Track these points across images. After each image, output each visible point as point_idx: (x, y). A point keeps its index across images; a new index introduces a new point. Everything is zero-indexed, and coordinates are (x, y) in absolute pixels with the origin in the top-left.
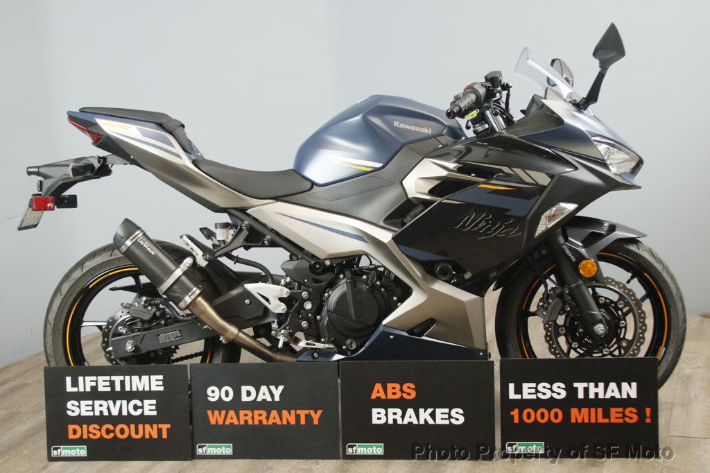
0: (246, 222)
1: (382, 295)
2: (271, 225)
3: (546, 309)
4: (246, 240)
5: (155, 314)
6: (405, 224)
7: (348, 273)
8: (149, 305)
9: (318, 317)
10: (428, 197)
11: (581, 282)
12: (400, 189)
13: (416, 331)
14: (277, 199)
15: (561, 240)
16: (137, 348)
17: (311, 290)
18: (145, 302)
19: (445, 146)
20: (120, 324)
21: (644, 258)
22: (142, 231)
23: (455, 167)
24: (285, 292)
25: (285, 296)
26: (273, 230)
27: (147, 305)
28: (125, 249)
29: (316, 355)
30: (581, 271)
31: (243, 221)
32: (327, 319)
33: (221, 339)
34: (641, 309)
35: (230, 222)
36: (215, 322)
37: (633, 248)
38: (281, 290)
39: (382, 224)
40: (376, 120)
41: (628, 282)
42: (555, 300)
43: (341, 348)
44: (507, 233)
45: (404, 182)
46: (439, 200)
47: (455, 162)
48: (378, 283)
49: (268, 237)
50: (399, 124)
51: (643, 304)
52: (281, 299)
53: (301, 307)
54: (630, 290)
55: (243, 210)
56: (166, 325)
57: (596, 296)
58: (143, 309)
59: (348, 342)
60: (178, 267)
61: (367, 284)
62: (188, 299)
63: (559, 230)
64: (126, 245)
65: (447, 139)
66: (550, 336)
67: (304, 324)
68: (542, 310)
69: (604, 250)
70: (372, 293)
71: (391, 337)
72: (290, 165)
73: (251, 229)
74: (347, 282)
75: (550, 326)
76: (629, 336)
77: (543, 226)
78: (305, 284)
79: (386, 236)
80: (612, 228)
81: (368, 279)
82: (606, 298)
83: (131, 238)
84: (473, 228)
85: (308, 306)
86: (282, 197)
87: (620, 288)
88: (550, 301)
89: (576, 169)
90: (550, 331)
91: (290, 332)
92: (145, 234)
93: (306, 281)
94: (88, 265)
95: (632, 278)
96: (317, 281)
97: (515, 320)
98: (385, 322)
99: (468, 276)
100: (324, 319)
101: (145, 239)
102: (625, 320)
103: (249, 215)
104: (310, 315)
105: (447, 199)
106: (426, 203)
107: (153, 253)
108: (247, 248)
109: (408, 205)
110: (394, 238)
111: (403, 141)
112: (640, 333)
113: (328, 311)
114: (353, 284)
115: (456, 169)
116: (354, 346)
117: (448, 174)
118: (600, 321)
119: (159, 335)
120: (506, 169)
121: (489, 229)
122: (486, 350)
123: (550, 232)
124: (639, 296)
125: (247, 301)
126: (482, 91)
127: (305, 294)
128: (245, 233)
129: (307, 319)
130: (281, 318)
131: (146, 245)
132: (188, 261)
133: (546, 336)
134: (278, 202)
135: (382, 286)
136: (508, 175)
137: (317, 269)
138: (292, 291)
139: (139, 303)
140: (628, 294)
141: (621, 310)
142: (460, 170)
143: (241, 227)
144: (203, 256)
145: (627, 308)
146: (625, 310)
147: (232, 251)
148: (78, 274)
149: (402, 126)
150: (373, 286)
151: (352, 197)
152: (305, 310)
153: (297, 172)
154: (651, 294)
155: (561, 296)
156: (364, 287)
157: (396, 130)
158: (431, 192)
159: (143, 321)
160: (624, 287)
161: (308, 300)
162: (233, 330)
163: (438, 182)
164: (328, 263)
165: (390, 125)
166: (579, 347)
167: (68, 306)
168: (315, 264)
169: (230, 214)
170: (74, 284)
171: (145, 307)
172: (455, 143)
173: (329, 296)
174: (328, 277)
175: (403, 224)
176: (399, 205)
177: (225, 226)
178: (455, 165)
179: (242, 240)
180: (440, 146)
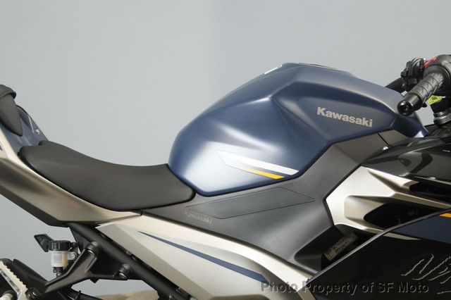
0: (95, 244)
2: (130, 249)
4: (93, 269)
6: (329, 264)
10: (362, 228)
12: (322, 210)
14: (141, 211)
19: (391, 148)
23: (406, 184)
26: (133, 255)
31: (90, 241)
35: (72, 240)
39: (292, 260)
40: (292, 106)
45: (327, 200)
46: (380, 233)
47: (406, 177)
49: (126, 267)
50: (325, 112)
55: (92, 226)
65: (394, 136)
72: (163, 158)
73: (100, 253)
79: (298, 281)
84: (430, 276)
86: (145, 208)
103: (99, 233)
105: (391, 232)
106: (362, 236)
108: (95, 280)
109: (333, 234)
111: (329, 137)
115: (408, 188)
117: (396, 195)
128: (92, 259)
134: (143, 217)
142: (413, 189)
143: (87, 249)
144: (27, 292)
147: (73, 284)
149: (330, 114)
151: (252, 216)
153: (172, 170)
157: (321, 120)
158: (369, 219)
163: (379, 205)
165: (311, 112)
169: (73, 230)
172: (404, 146)
175: (325, 263)
176: (316, 237)
177: (65, 246)
178: (408, 181)
179: (86, 271)
180: (385, 148)
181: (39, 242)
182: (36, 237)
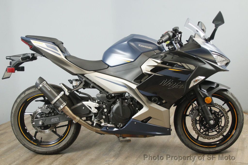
0: (84, 79)
1: (132, 108)
2: (93, 80)
3: (192, 114)
4: (84, 86)
5: (50, 111)
6: (142, 82)
7: (120, 99)
8: (48, 108)
9: (109, 115)
10: (150, 73)
11: (205, 105)
12: (140, 69)
13: (144, 121)
14: (95, 71)
15: (199, 89)
16: (43, 124)
17: (107, 105)
18: (47, 107)
19: (157, 54)
20: (38, 114)
21: (229, 97)
22: (46, 81)
23: (160, 62)
24: (97, 105)
25: (97, 107)
26: (93, 82)
27: (47, 108)
28: (39, 88)
29: (108, 128)
30: (206, 101)
31: (83, 79)
32: (112, 115)
33: (73, 121)
34: (227, 115)
35: (78, 79)
36: (71, 115)
37: (225, 93)
38: (96, 104)
39: (133, 82)
40: (132, 44)
41: (223, 105)
42: (196, 111)
43: (117, 126)
44: (179, 87)
45: (141, 67)
46: (154, 74)
47: (160, 60)
48: (131, 103)
49: (92, 85)
50: (140, 45)
51: (228, 113)
52: (96, 108)
53: (103, 110)
54: (223, 108)
55: (83, 75)
56: (54, 115)
57: (211, 110)
58: (46, 110)
59: (120, 124)
60: (58, 95)
61: (127, 103)
62: (62, 107)
63: (198, 86)
64: (40, 87)
65: (158, 51)
66: (194, 124)
67: (104, 117)
68: (191, 114)
69: (215, 93)
70: (129, 107)
71: (135, 123)
72: (101, 59)
73: (85, 82)
74: (120, 103)
75: (194, 120)
76: (223, 125)
77: (192, 84)
78: (104, 102)
79: (134, 86)
80: (218, 85)
81: (127, 101)
82: (214, 111)
83: (42, 84)
84: (166, 84)
85: (105, 110)
86: (96, 70)
87: (220, 107)
88: (194, 111)
89: (205, 64)
90: (194, 122)
91: (98, 120)
92: (47, 83)
93: (105, 101)
94: (27, 93)
95: (224, 103)
96: (109, 102)
97: (181, 118)
98: (133, 117)
99: (164, 102)
100: (111, 115)
101: (47, 84)
102: (221, 119)
103: (85, 77)
104: (106, 114)
105: (157, 74)
106: (150, 75)
107: (49, 90)
108: (84, 89)
109: (143, 75)
110: (137, 87)
111: (142, 52)
112: (227, 124)
113: (112, 112)
114: (122, 103)
115: (161, 63)
116: (122, 126)
118: (212, 120)
119: (51, 119)
120: (179, 64)
121: (172, 85)
122: (170, 128)
123: (194, 87)
124: (227, 110)
125: (83, 108)
126: (171, 34)
127: (104, 106)
128: (83, 83)
129: (105, 115)
130: (96, 115)
131: (47, 87)
132: (62, 93)
133: (192, 124)
134: (96, 73)
135: (132, 104)
136: (179, 65)
137: (110, 97)
138: (100, 105)
139: (44, 107)
140: (223, 110)
141: (220, 115)
142: (162, 63)
143: (82, 81)
144: (67, 91)
145: (222, 115)
146: (221, 115)
147: (78, 89)
148: (23, 96)
149: (142, 46)
150: (129, 104)
151: (123, 72)
152: (104, 111)
153: (103, 61)
154: (231, 109)
155: (198, 110)
156: (126, 104)
157: (140, 47)
158: (151, 71)
159: (46, 114)
160: (221, 107)
161: (106, 108)
162: (78, 118)
163: (154, 67)
164: (113, 95)
165: (137, 45)
166: (204, 128)
167: (19, 107)
168: (108, 95)
169: (78, 76)
170: (22, 99)
171: (47, 109)
172: (161, 53)
173: (113, 107)
174: (113, 100)
175: (141, 82)
176: (139, 75)
177: (76, 80)
178: (160, 61)
179: (82, 86)
180: (155, 54)
181: (69, 82)
182: (68, 80)
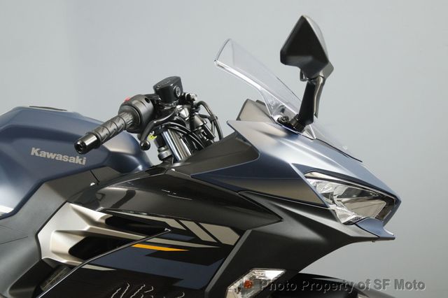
12: (34, 245)
19: (100, 184)
23: (102, 218)
45: (39, 236)
47: (102, 211)
50: (39, 152)
89: (280, 219)
105: (89, 264)
111: (42, 176)
115: (103, 221)
120: (172, 223)
136: (174, 230)
142: (110, 223)
149: (44, 154)
157: (35, 160)
163: (81, 238)
165: (25, 153)
176: (28, 270)
178: (104, 214)
180: (92, 184)
